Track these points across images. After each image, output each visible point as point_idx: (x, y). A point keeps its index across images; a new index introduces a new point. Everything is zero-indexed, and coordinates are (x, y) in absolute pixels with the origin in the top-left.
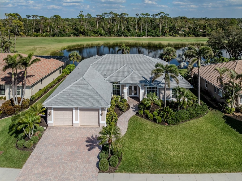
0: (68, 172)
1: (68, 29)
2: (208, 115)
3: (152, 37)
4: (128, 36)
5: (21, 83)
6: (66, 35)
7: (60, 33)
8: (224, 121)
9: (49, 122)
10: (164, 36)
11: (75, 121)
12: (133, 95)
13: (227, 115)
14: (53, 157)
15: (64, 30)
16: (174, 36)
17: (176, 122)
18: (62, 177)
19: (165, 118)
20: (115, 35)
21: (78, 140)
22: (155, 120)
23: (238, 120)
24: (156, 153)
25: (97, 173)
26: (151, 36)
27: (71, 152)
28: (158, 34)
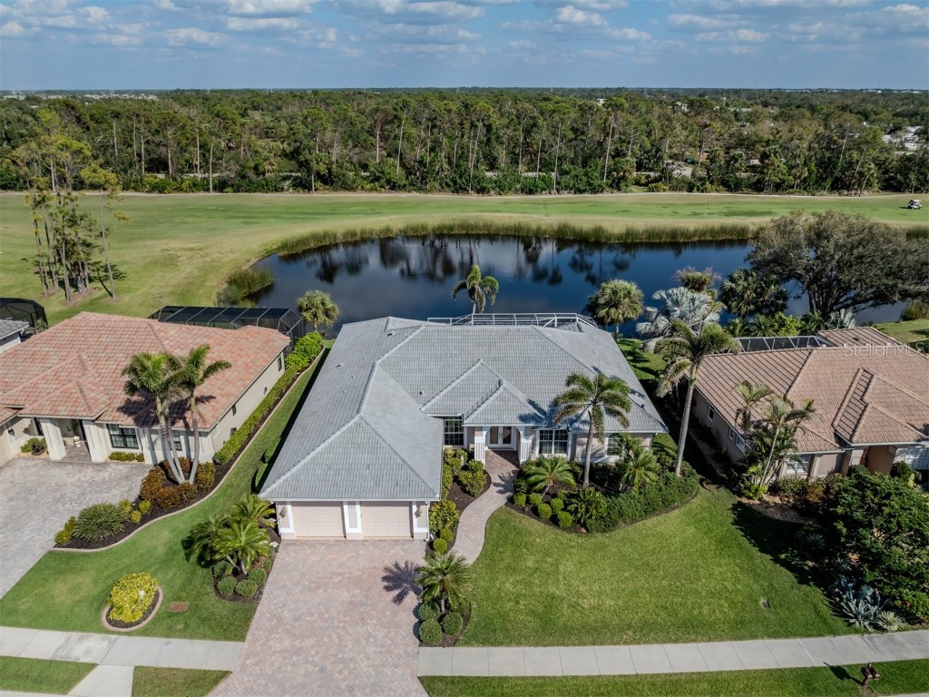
0: (350, 646)
1: (272, 165)
2: (696, 502)
3: (575, 193)
4: (488, 192)
5: (182, 421)
6: (267, 185)
7: (244, 177)
8: (731, 517)
9: (282, 530)
10: (615, 191)
11: (351, 526)
12: (500, 444)
13: (744, 500)
14: (310, 614)
15: (256, 168)
16: (653, 191)
17: (608, 524)
18: (340, 656)
19: (582, 515)
20: (444, 185)
21: (362, 575)
22: (554, 520)
23: (770, 515)
24: (551, 602)
25: (417, 648)
26: (571, 189)
27: (351, 603)
28: (596, 182)
